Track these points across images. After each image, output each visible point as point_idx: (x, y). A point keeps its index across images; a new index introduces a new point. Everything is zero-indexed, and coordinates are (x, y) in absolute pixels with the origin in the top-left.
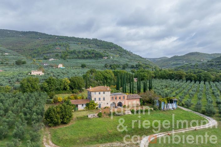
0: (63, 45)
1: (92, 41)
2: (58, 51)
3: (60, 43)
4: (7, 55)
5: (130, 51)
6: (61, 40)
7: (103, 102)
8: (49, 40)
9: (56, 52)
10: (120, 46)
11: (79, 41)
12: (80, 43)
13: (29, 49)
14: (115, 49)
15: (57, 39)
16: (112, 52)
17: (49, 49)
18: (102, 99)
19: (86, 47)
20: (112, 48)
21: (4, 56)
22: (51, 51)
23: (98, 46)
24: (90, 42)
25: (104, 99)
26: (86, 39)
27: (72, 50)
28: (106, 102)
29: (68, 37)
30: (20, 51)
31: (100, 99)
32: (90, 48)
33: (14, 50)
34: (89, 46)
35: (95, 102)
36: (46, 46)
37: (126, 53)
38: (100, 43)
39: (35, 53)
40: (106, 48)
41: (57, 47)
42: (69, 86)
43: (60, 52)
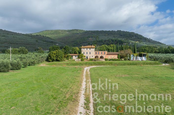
0: (94, 37)
1: (117, 32)
2: (90, 41)
3: (92, 36)
4: (57, 45)
5: (150, 38)
6: (94, 33)
7: (89, 55)
8: (85, 34)
9: (89, 42)
10: (141, 35)
11: (106, 33)
12: (107, 35)
13: (72, 41)
14: (136, 37)
15: (91, 33)
16: (133, 40)
17: (85, 40)
18: (88, 53)
19: (111, 37)
20: (133, 36)
21: (56, 45)
22: (85, 42)
23: (122, 36)
24: (115, 33)
25: (90, 53)
26: (112, 31)
27: (100, 40)
28: (91, 55)
29: (99, 31)
30: (67, 43)
31: (87, 53)
32: (115, 37)
33: (63, 42)
34: (114, 36)
35: (84, 55)
36: (83, 38)
37: (145, 40)
38: (123, 34)
39: (75, 43)
40: (128, 37)
41: (90, 39)
42: (78, 52)
43: (92, 42)
